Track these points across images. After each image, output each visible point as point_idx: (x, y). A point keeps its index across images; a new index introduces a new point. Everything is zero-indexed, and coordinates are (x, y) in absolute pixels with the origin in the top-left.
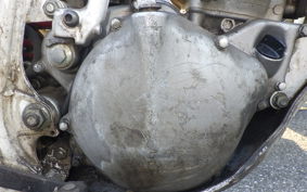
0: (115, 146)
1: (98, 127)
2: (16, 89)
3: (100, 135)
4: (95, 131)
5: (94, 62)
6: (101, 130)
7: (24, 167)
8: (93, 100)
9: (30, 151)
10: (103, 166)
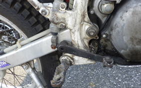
0: (131, 45)
1: (124, 38)
2: (84, 21)
3: (125, 40)
4: (123, 39)
5: (127, 12)
6: (126, 39)
7: (86, 50)
8: (124, 27)
9: (87, 44)
10: (122, 52)
